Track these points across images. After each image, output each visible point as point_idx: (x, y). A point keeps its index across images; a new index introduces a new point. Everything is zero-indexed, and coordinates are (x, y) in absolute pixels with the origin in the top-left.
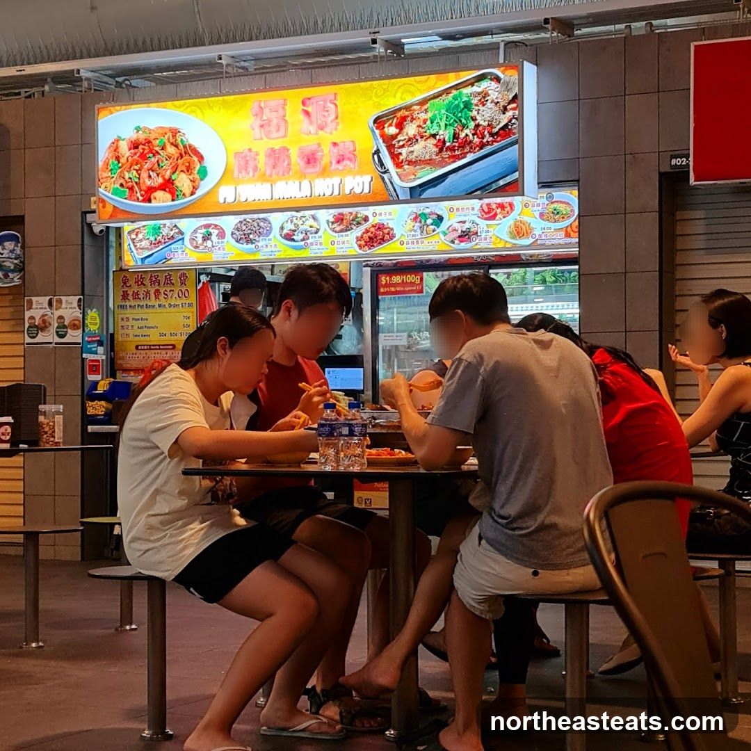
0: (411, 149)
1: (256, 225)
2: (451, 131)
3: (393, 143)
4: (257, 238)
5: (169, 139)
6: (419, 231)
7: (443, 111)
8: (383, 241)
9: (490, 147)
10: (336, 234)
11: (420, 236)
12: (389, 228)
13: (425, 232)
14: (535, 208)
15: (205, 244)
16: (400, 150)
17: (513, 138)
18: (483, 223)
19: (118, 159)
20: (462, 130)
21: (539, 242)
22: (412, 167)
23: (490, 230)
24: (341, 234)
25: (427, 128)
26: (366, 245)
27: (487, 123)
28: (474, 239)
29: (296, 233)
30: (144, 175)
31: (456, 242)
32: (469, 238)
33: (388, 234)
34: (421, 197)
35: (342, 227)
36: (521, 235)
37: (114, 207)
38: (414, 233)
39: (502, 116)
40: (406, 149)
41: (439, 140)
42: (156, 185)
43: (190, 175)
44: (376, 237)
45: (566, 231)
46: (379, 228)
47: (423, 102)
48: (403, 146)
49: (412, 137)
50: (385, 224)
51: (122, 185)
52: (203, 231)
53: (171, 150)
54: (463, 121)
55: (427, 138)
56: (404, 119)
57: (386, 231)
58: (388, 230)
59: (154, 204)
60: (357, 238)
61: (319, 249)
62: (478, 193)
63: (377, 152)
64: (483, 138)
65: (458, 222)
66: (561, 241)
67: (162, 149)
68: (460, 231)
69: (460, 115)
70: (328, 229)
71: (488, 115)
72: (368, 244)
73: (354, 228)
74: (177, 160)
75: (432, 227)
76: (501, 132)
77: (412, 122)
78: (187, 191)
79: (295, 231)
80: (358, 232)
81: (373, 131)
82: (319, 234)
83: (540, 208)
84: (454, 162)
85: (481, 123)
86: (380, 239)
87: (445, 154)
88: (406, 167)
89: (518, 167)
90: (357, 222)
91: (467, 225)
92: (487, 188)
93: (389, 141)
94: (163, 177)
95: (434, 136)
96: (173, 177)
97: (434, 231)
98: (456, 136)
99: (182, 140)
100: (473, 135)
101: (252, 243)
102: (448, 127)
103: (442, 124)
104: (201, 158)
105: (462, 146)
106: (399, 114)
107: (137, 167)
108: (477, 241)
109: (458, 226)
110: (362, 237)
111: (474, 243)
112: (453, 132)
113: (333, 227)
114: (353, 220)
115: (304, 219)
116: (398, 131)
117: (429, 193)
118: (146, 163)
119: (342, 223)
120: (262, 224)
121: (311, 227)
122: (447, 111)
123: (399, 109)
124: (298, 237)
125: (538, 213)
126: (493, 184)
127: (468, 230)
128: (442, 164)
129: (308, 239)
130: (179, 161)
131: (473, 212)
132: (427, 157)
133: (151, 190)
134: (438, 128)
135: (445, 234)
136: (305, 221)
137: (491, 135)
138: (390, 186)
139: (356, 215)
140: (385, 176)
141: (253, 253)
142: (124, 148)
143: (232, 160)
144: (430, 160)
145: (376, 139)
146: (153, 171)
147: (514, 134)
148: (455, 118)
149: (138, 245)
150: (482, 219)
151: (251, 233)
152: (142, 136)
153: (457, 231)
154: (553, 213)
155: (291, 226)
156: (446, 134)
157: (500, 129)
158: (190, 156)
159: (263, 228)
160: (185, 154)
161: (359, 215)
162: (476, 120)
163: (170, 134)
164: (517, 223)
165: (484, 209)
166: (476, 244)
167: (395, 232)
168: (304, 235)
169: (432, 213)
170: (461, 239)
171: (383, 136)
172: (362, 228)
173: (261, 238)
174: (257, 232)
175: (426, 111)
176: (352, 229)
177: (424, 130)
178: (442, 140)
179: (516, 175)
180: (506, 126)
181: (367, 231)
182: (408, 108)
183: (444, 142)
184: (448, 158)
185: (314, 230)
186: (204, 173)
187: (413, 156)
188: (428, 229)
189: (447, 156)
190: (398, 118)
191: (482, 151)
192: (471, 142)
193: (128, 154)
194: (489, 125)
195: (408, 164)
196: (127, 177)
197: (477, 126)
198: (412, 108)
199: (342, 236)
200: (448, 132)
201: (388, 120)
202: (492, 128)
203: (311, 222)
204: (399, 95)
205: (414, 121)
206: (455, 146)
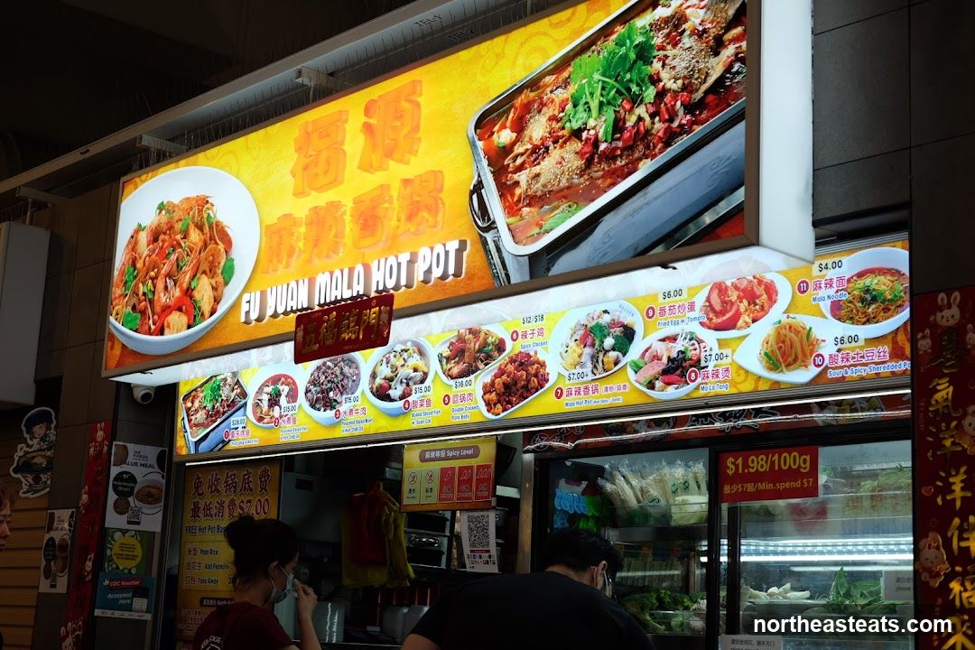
0: (536, 169)
1: (338, 372)
2: (609, 115)
3: (506, 163)
4: (338, 398)
5: (193, 217)
6: (589, 366)
7: (597, 76)
8: (527, 390)
9: (685, 138)
10: (452, 382)
11: (591, 377)
12: (538, 363)
13: (600, 366)
14: (823, 292)
15: (271, 413)
16: (516, 177)
17: (735, 106)
18: (710, 338)
19: (134, 263)
20: (631, 111)
21: (832, 374)
22: (534, 210)
23: (725, 352)
24: (460, 380)
25: (566, 119)
26: (499, 402)
27: (680, 82)
28: (693, 375)
29: (393, 384)
30: (160, 285)
31: (658, 384)
32: (683, 375)
33: (536, 375)
34: (550, 274)
35: (462, 366)
36: (790, 359)
37: (123, 347)
38: (581, 371)
39: (713, 61)
40: (528, 171)
41: (587, 139)
42: (172, 301)
43: (213, 278)
44: (515, 383)
45: (895, 342)
46: (521, 364)
47: (561, 66)
48: (520, 168)
49: (539, 143)
50: (532, 353)
51: (134, 308)
52: (271, 389)
53: (194, 236)
54: (634, 88)
55: (565, 142)
56: (527, 109)
57: (532, 370)
58: (536, 365)
59: (167, 336)
60: (485, 387)
61: (426, 414)
62: (659, 249)
63: (478, 187)
64: (671, 120)
65: (663, 340)
66: (883, 369)
67: (185, 238)
68: (665, 360)
69: (628, 76)
70: (440, 372)
71: (683, 64)
72: (502, 398)
73: (481, 366)
74: (200, 253)
75: (613, 355)
76: (711, 97)
77: (540, 111)
78: (207, 308)
79: (391, 380)
80: (485, 375)
81: (473, 145)
82: (428, 383)
83: (832, 292)
84: (613, 184)
85: (671, 85)
86: (523, 387)
87: (598, 170)
88: (526, 210)
89: (746, 173)
90: (486, 353)
91: (680, 345)
92: (677, 235)
93: (499, 160)
94: (181, 286)
95: (577, 134)
96: (193, 285)
97: (616, 363)
98: (618, 126)
99: (209, 214)
100: (652, 116)
101: (332, 408)
102: (605, 109)
103: (594, 105)
104: (229, 245)
105: (629, 148)
106: (519, 101)
107: (153, 274)
108: (699, 380)
109: (662, 349)
110: (493, 384)
111: (692, 385)
112: (613, 116)
113: (449, 366)
114: (480, 351)
115: (405, 355)
116: (514, 135)
118: (164, 265)
119: (463, 359)
120: (346, 369)
121: (415, 370)
122: (604, 75)
123: (519, 91)
124: (395, 392)
125: (828, 302)
126: (691, 225)
127: (681, 356)
128: (591, 192)
129: (410, 395)
130: (202, 255)
131: (692, 315)
132: (564, 183)
133: (165, 311)
134: (585, 115)
135: (637, 369)
136: (407, 358)
137: (689, 108)
138: (496, 260)
139: (485, 340)
140: (489, 236)
141: (331, 425)
142: (143, 243)
144: (568, 188)
145: (477, 161)
146: (170, 278)
147: (737, 98)
148: (617, 85)
149: (193, 418)
150: (709, 328)
151: (331, 390)
152: (164, 219)
153: (660, 359)
154: (862, 300)
155: (385, 371)
156: (599, 125)
157: (707, 92)
158: (216, 243)
159: (348, 377)
160: (211, 240)
161: (490, 340)
162: (660, 80)
163: (195, 209)
164: (783, 332)
165: (713, 302)
166: (697, 388)
167: (547, 370)
168: (404, 385)
169: (614, 324)
170: (666, 378)
171: (489, 152)
172: (494, 367)
173: (344, 397)
174: (340, 386)
175: (566, 83)
176: (478, 369)
177: (560, 124)
178: (593, 138)
179: (740, 195)
180: (720, 80)
181: (501, 372)
182: (533, 84)
183: (596, 143)
184: (603, 177)
185: (419, 375)
186: (229, 272)
187: (539, 185)
188: (605, 360)
189: (600, 173)
190: (516, 109)
191: (669, 149)
192: (648, 132)
193: (146, 252)
194: (684, 88)
195: (529, 205)
196: (141, 292)
197: (661, 94)
198: (542, 84)
199: (462, 385)
200: (603, 119)
201: (499, 116)
202: (691, 92)
203: (414, 360)
204: (520, 61)
205: (545, 109)
206: (617, 148)
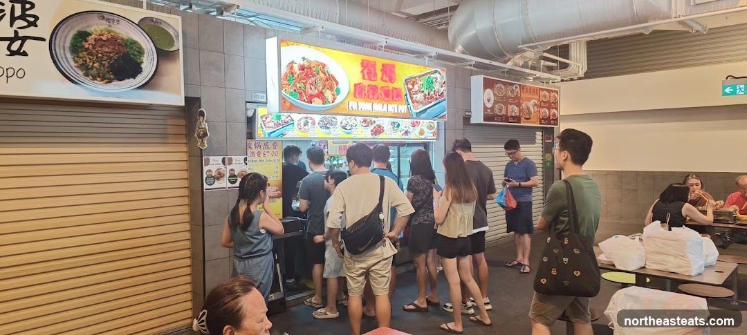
0: (416, 96)
1: (330, 120)
2: (428, 91)
3: (411, 92)
4: (330, 127)
5: (321, 69)
6: (392, 130)
7: (425, 82)
8: (380, 132)
10: (363, 128)
15: (305, 128)
16: (413, 96)
17: (444, 98)
19: (292, 74)
20: (431, 91)
22: (417, 104)
24: (365, 128)
29: (347, 126)
30: (308, 86)
31: (404, 135)
32: (407, 134)
33: (382, 129)
36: (422, 134)
37: (291, 103)
41: (424, 94)
42: (315, 94)
43: (332, 91)
44: (378, 131)
46: (379, 127)
47: (420, 77)
48: (414, 94)
49: (417, 91)
50: (381, 125)
51: (295, 90)
52: (304, 120)
53: (322, 75)
54: (431, 88)
55: (421, 93)
56: (414, 82)
59: (313, 104)
60: (371, 130)
63: (406, 95)
65: (404, 127)
66: (432, 137)
67: (317, 74)
68: (405, 131)
69: (430, 85)
70: (360, 125)
71: (438, 87)
72: (375, 133)
74: (325, 82)
77: (416, 84)
78: (331, 100)
80: (371, 127)
81: (404, 85)
82: (356, 127)
84: (429, 104)
87: (426, 100)
89: (446, 109)
90: (372, 123)
91: (407, 128)
92: (438, 116)
93: (410, 90)
94: (318, 90)
95: (423, 92)
96: (324, 91)
98: (429, 93)
99: (327, 71)
100: (434, 94)
101: (328, 129)
102: (427, 89)
103: (425, 88)
104: (337, 83)
105: (431, 98)
106: (412, 80)
107: (304, 81)
109: (404, 129)
110: (373, 130)
111: (409, 136)
113: (362, 124)
116: (412, 87)
117: (422, 116)
118: (309, 80)
119: (366, 123)
120: (333, 120)
121: (354, 124)
123: (413, 78)
126: (440, 115)
127: (407, 131)
128: (425, 104)
129: (352, 129)
132: (421, 100)
133: (312, 96)
135: (400, 132)
136: (351, 121)
137: (439, 95)
138: (410, 111)
139: (371, 120)
141: (329, 134)
142: (296, 68)
143: (352, 87)
144: (422, 102)
145: (406, 89)
146: (312, 85)
151: (328, 124)
152: (306, 64)
155: (345, 122)
156: (426, 92)
158: (332, 81)
159: (333, 122)
160: (329, 79)
162: (434, 88)
163: (321, 66)
165: (412, 122)
167: (384, 129)
168: (351, 127)
171: (408, 88)
172: (373, 126)
173: (332, 127)
174: (331, 124)
175: (421, 81)
176: (369, 126)
177: (420, 89)
179: (445, 113)
181: (375, 128)
182: (415, 78)
183: (426, 95)
184: (427, 102)
186: (338, 91)
187: (417, 99)
190: (412, 82)
191: (436, 101)
192: (433, 97)
193: (298, 72)
195: (416, 102)
196: (298, 86)
197: (435, 91)
201: (409, 81)
203: (354, 121)
204: (412, 71)
206: (429, 97)
